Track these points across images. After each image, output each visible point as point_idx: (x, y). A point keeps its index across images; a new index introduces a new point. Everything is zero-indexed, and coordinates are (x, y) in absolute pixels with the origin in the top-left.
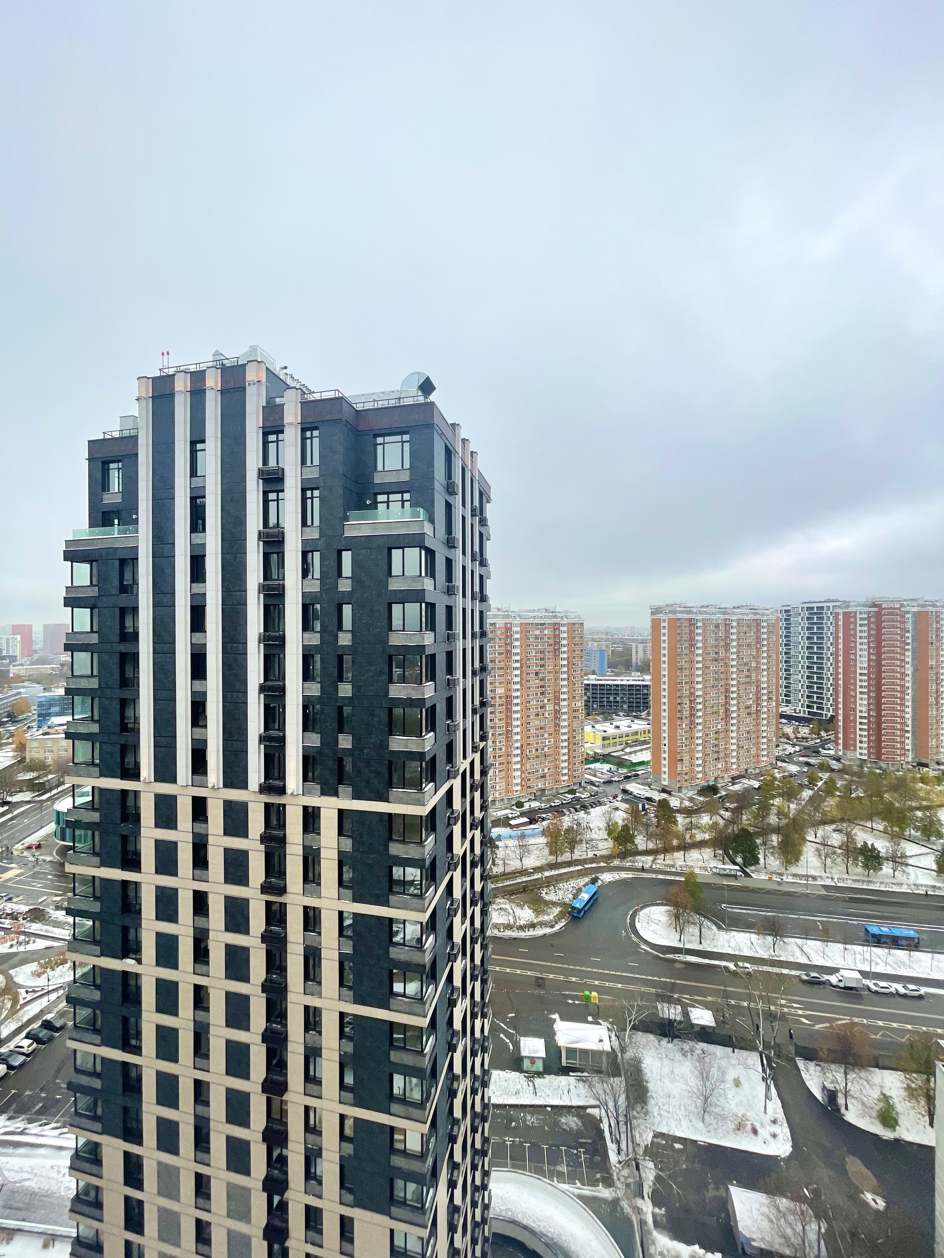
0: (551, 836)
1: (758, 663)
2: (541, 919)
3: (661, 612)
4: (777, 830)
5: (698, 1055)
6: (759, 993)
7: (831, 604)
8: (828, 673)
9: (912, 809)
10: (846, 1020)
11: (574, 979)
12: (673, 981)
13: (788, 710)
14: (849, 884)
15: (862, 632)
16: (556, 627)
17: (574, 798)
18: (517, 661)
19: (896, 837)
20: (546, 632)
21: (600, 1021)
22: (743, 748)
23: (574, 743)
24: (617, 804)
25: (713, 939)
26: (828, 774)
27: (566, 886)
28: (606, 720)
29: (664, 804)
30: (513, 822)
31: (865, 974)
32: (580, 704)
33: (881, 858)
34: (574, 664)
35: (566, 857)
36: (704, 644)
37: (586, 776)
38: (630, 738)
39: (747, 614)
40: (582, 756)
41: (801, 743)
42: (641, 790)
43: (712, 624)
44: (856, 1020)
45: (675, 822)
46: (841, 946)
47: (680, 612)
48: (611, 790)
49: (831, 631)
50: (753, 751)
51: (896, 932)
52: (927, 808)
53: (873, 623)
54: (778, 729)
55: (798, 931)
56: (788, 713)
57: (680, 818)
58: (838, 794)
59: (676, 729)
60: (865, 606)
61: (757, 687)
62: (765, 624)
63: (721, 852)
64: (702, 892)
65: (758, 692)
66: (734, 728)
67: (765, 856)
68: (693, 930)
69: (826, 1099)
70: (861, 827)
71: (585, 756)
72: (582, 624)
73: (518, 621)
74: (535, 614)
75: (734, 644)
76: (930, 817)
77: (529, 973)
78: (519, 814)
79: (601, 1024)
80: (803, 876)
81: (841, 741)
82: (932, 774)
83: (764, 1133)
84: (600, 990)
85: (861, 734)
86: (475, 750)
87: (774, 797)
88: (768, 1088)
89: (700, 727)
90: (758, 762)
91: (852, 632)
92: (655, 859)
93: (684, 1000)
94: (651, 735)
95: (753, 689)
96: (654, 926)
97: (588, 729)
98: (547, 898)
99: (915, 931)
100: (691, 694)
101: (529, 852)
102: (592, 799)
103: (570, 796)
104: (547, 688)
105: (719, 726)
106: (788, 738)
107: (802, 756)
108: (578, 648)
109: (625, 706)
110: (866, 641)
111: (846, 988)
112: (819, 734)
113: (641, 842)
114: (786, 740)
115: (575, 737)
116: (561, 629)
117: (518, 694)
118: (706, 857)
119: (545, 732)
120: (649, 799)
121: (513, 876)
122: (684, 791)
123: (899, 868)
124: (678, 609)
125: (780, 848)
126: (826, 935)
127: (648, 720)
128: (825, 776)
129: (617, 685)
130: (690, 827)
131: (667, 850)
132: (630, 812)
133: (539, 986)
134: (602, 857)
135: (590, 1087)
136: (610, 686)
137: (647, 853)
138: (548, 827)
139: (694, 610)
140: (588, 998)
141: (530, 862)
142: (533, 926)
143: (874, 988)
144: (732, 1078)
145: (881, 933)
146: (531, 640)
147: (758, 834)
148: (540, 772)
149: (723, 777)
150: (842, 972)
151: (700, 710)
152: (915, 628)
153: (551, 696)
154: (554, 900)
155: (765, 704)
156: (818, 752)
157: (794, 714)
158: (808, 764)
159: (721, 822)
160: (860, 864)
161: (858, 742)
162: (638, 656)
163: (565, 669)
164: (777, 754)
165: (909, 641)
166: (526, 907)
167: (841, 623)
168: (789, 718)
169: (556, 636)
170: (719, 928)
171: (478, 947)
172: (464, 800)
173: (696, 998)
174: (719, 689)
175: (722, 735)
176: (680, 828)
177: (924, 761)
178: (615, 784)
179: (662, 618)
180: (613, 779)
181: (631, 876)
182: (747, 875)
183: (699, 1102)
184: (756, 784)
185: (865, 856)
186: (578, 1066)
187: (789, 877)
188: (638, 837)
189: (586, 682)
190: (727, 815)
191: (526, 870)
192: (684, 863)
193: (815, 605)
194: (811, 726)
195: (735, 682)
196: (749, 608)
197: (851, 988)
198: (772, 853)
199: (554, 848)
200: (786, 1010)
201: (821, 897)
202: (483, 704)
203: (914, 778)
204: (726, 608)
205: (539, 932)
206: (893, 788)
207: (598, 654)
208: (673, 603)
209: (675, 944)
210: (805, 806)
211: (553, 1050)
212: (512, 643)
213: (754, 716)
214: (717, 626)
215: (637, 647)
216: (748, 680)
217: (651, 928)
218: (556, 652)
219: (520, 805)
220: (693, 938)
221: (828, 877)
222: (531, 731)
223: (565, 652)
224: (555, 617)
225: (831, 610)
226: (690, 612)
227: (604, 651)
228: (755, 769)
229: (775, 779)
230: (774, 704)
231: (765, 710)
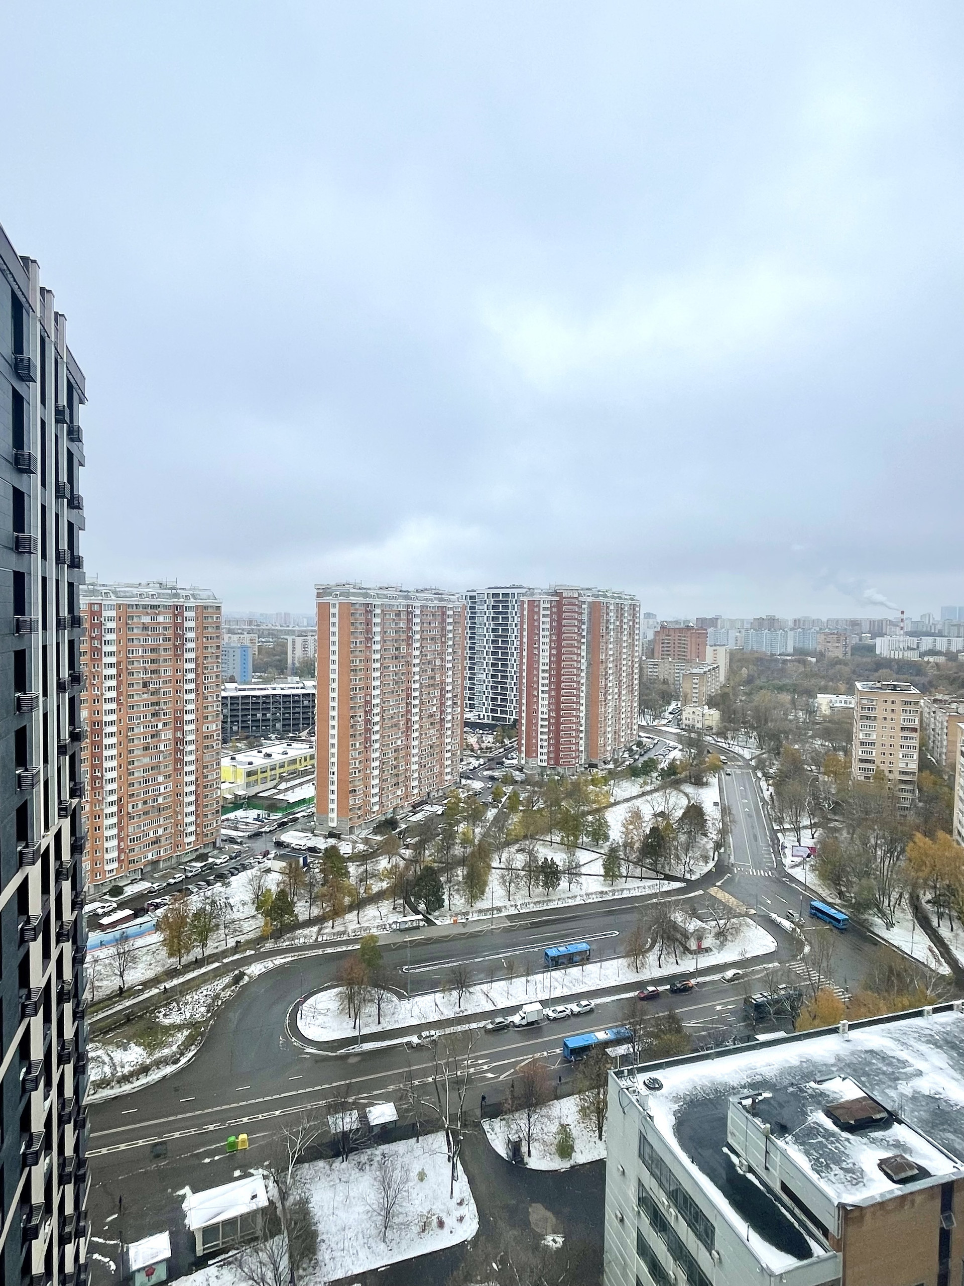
0: (171, 930)
1: (442, 660)
2: (158, 1055)
3: (330, 594)
4: (462, 862)
5: (378, 1161)
6: (444, 1061)
7: (516, 591)
8: (511, 671)
9: (585, 814)
10: (528, 1059)
11: (211, 1127)
12: (347, 1082)
13: (471, 716)
14: (533, 908)
15: (545, 623)
16: (177, 611)
17: (205, 865)
18: (111, 665)
19: (571, 847)
20: (161, 619)
21: (252, 1171)
22: (425, 766)
23: (204, 785)
24: (269, 864)
25: (393, 1014)
26: (512, 787)
27: (196, 997)
28: (251, 747)
29: (332, 854)
30: (105, 921)
31: (544, 1003)
32: (214, 727)
33: (559, 872)
34: (206, 668)
35: (197, 953)
36: (382, 638)
37: (223, 831)
38: (286, 768)
39: (431, 600)
40: (218, 802)
41: (485, 755)
42: (301, 838)
43: (392, 611)
44: (537, 1055)
45: (347, 874)
46: (524, 979)
47: (354, 595)
48: (259, 845)
49: (516, 622)
50: (437, 769)
51: (572, 949)
52: (598, 810)
53: (554, 613)
54: (462, 739)
55: (482, 976)
56: (472, 720)
57: (352, 868)
58: (521, 808)
59: (348, 751)
60: (547, 594)
61: (442, 690)
62: (451, 613)
63: (401, 901)
64: (381, 957)
65: (442, 696)
66: (416, 743)
67: (450, 895)
68: (370, 1009)
69: (511, 1154)
70: (542, 842)
71: (221, 803)
72: (218, 608)
73: (113, 600)
74: (144, 590)
75: (417, 637)
76: (599, 820)
77: (141, 1143)
78: (115, 905)
79: (253, 1175)
80: (488, 910)
81: (523, 749)
82: (601, 774)
83: (450, 1222)
84: (249, 1129)
85: (542, 738)
86: (63, 813)
87: (458, 822)
88: (454, 1167)
89: (377, 746)
90: (442, 781)
91: (536, 624)
92: (320, 929)
93: (362, 1101)
94: (315, 762)
95: (437, 693)
96: (321, 1019)
97: (226, 762)
98: (167, 1022)
99: (586, 942)
100: (367, 703)
101: (134, 959)
102: (233, 863)
103: (199, 865)
104: (162, 706)
105: (399, 742)
106: (472, 750)
107: (487, 770)
108: (212, 644)
109: (279, 726)
110: (548, 633)
111: (529, 1024)
112: (503, 742)
113: (302, 910)
114: (470, 753)
115: (206, 777)
116: (186, 614)
117: (113, 717)
118: (384, 911)
119: (159, 774)
120: (312, 850)
121: (110, 1002)
122: (357, 832)
123: (574, 880)
124: (352, 590)
125: (466, 883)
126: (510, 971)
127: (311, 742)
128: (508, 789)
129: (267, 696)
130: (363, 878)
131: (337, 912)
132: (287, 871)
133: (157, 1156)
134: (248, 942)
135: (241, 1266)
136: (257, 697)
137: (309, 923)
138: (166, 916)
139: (372, 593)
140: (234, 1145)
141: (135, 976)
142: (145, 1069)
143: (552, 1015)
144: (417, 1173)
145: (559, 954)
146: (135, 631)
147: (442, 870)
148: (151, 835)
149: (402, 807)
150: (526, 1008)
151: (377, 723)
152: (589, 619)
153: (169, 718)
154: (178, 1022)
155: (449, 710)
156: (502, 763)
157: (478, 721)
158: (492, 778)
159: (402, 863)
160: (541, 884)
161: (539, 747)
162: (295, 654)
163: (192, 676)
164: (461, 770)
165: (584, 633)
166: (132, 1045)
167: (525, 613)
168: (473, 726)
169: (177, 626)
170: (401, 997)
171: (69, 1128)
172: (45, 897)
173: (375, 1093)
174: (399, 695)
175: (402, 753)
176: (353, 881)
177: (594, 761)
178: (264, 837)
179: (331, 602)
180: (263, 830)
181: (290, 959)
182: (430, 923)
183: (379, 1220)
184: (439, 810)
185: (545, 873)
186: (221, 1246)
187: (475, 915)
188: (299, 904)
189: (224, 694)
190: (408, 853)
191: (130, 989)
192: (358, 926)
193: (501, 591)
194: (495, 733)
195: (417, 686)
196: (434, 591)
197: (532, 1023)
198: (458, 890)
199: (175, 946)
200: (472, 1070)
201: (507, 930)
202: (75, 737)
203: (586, 781)
204: (408, 592)
205: (155, 1076)
206: (569, 795)
207: (238, 653)
208: (345, 582)
209: (349, 1033)
210: (489, 828)
211: (183, 1241)
212: (102, 636)
213: (437, 726)
214: (398, 614)
215: (294, 642)
216: (432, 682)
217: (317, 1023)
218: (178, 651)
219: (116, 891)
220: (370, 1020)
221: (512, 906)
222: (136, 775)
223: (191, 650)
224: (176, 596)
225: (516, 598)
226: (366, 595)
227: (248, 647)
228: (438, 791)
229: (459, 800)
230: (459, 709)
231: (449, 717)
